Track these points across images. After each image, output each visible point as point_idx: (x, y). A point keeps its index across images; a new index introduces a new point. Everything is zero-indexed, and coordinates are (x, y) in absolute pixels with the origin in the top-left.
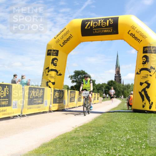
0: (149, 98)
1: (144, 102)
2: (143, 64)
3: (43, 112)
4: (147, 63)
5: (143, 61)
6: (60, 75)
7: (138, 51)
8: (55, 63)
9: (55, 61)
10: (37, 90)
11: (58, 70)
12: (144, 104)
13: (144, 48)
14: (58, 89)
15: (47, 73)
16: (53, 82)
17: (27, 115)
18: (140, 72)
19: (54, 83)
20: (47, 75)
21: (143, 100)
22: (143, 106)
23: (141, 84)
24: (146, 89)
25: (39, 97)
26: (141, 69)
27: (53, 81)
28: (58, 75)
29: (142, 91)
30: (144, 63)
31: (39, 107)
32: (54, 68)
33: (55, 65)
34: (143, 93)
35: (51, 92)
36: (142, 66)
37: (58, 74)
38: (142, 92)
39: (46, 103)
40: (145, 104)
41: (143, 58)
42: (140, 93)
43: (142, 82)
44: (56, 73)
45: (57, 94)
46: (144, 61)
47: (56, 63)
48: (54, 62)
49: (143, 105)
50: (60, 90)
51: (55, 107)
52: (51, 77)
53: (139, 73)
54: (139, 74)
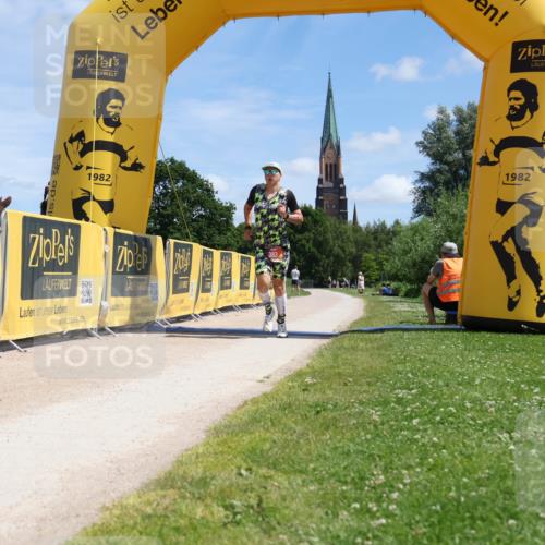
0: (537, 267)
1: (514, 284)
2: (510, 118)
3: (74, 335)
4: (528, 114)
5: (512, 108)
6: (136, 167)
7: (486, 61)
8: (112, 112)
9: (114, 102)
10: (54, 230)
11: (126, 148)
12: (513, 294)
13: (517, 46)
14: (131, 233)
15: (76, 159)
16: (106, 198)
17: (17, 341)
18: (497, 153)
19: (108, 207)
20: (78, 168)
21: (511, 277)
22: (512, 305)
23: (503, 207)
24: (524, 228)
25: (61, 264)
26: (502, 141)
27: (104, 194)
28: (125, 168)
29: (505, 238)
30: (516, 115)
31: (61, 310)
32: (110, 138)
33: (113, 122)
34: (510, 247)
35: (106, 242)
36: (506, 130)
37: (128, 164)
38: (505, 244)
39: (89, 293)
40: (518, 293)
41: (509, 90)
42: (497, 247)
43: (503, 199)
44: (118, 158)
45: (125, 251)
46: (517, 104)
47: (117, 115)
48: (108, 109)
49: (510, 299)
50: (136, 238)
51: (120, 310)
52: (96, 177)
53: (492, 158)
54: (494, 163)
